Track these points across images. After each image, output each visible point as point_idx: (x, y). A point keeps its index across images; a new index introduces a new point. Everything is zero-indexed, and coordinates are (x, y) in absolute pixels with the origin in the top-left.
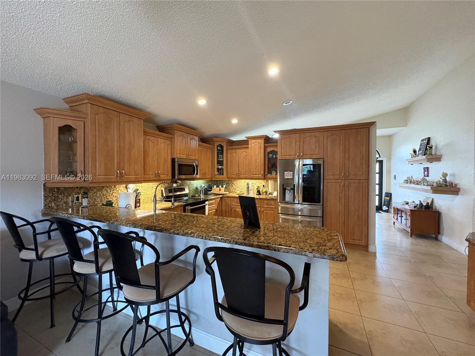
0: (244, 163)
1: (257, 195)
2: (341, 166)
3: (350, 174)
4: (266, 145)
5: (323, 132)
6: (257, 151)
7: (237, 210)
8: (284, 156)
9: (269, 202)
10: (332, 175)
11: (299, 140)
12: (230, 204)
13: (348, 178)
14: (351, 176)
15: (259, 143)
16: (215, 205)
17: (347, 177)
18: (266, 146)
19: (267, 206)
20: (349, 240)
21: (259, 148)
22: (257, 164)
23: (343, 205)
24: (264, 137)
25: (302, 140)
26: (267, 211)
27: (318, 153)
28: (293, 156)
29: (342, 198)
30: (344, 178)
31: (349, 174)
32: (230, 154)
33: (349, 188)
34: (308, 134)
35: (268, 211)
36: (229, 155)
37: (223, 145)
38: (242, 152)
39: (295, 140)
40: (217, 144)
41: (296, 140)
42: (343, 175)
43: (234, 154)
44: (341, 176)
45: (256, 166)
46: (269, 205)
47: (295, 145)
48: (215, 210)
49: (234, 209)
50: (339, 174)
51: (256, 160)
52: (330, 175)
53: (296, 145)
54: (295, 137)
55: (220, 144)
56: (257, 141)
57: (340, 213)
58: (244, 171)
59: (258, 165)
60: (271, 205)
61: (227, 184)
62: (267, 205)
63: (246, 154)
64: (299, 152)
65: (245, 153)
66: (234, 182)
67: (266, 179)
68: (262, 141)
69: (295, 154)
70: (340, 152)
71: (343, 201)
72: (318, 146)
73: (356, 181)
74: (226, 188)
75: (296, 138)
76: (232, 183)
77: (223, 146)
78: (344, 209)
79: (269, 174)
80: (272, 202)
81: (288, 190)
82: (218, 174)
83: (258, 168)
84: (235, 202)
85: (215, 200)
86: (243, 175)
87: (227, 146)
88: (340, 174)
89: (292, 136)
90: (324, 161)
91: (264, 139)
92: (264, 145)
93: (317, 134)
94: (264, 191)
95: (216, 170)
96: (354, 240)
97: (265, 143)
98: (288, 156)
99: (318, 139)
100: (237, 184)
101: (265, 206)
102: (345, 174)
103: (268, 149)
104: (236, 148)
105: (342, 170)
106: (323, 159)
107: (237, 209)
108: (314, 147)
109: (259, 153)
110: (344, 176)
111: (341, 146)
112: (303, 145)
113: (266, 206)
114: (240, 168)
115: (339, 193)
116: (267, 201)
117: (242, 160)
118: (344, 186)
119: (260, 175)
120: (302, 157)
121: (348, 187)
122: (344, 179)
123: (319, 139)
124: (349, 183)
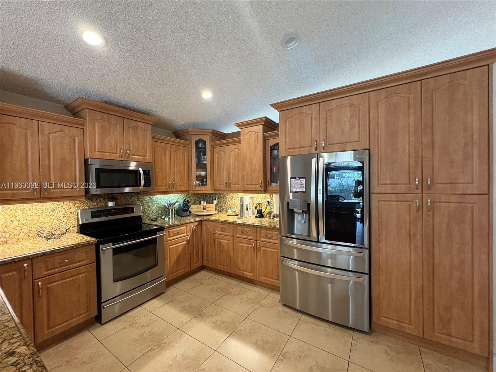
0: (237, 166)
1: (256, 217)
2: (412, 163)
3: (435, 182)
4: (267, 134)
5: (367, 93)
6: (253, 145)
7: (222, 243)
8: (291, 150)
9: (270, 232)
10: (391, 184)
11: (318, 116)
12: (212, 232)
13: (431, 192)
14: (438, 185)
15: (254, 132)
16: (185, 234)
17: (429, 189)
18: (267, 137)
19: (267, 240)
20: (436, 334)
21: (255, 141)
22: (253, 168)
23: (420, 252)
24: (262, 122)
25: (323, 115)
26: (265, 249)
27: (357, 140)
28: (307, 149)
29: (415, 235)
30: (419, 191)
31: (432, 181)
32: (217, 153)
33: (433, 214)
34: (335, 103)
35: (269, 249)
36: (216, 156)
37: (204, 140)
38: (233, 149)
39: (310, 118)
40: (195, 139)
41: (312, 116)
42: (417, 183)
43: (222, 152)
44: (412, 186)
45: (252, 171)
46: (269, 238)
47: (309, 126)
48: (185, 242)
49: (218, 240)
50: (408, 182)
51: (251, 160)
52: (385, 184)
53: (312, 126)
54: (310, 112)
55: (200, 138)
56: (252, 128)
57: (410, 269)
58: (235, 179)
59: (255, 169)
60: (272, 238)
61: (218, 198)
62: (266, 238)
63: (239, 151)
64: (318, 140)
65: (236, 150)
66: (227, 195)
67: (269, 191)
68: (259, 128)
69: (310, 145)
70: (409, 133)
71: (419, 244)
72: (357, 124)
73: (453, 198)
74: (217, 204)
75: (312, 114)
76: (224, 197)
77: (206, 141)
78: (421, 262)
79: (273, 184)
80: (275, 233)
81: (298, 213)
82: (200, 184)
83: (255, 173)
84: (219, 230)
85: (186, 226)
86: (236, 185)
87: (211, 141)
88: (410, 180)
89: (304, 109)
90: (371, 154)
91: (264, 125)
92: (263, 134)
93: (355, 100)
94: (268, 210)
95: (194, 178)
96: (451, 336)
97: (264, 131)
98: (298, 150)
99: (357, 109)
100: (231, 199)
101: (262, 239)
102: (422, 181)
103: (270, 142)
104: (224, 144)
105: (415, 173)
106: (369, 150)
107: (222, 241)
108: (347, 127)
109: (255, 149)
110: (420, 186)
111: (412, 119)
112: (326, 126)
113: (265, 240)
114: (230, 174)
115: (408, 225)
116: (265, 231)
117: (233, 162)
118: (420, 208)
119: (258, 186)
120: (324, 149)
121: (431, 212)
122: (421, 192)
123: (359, 110)
124: (433, 202)
